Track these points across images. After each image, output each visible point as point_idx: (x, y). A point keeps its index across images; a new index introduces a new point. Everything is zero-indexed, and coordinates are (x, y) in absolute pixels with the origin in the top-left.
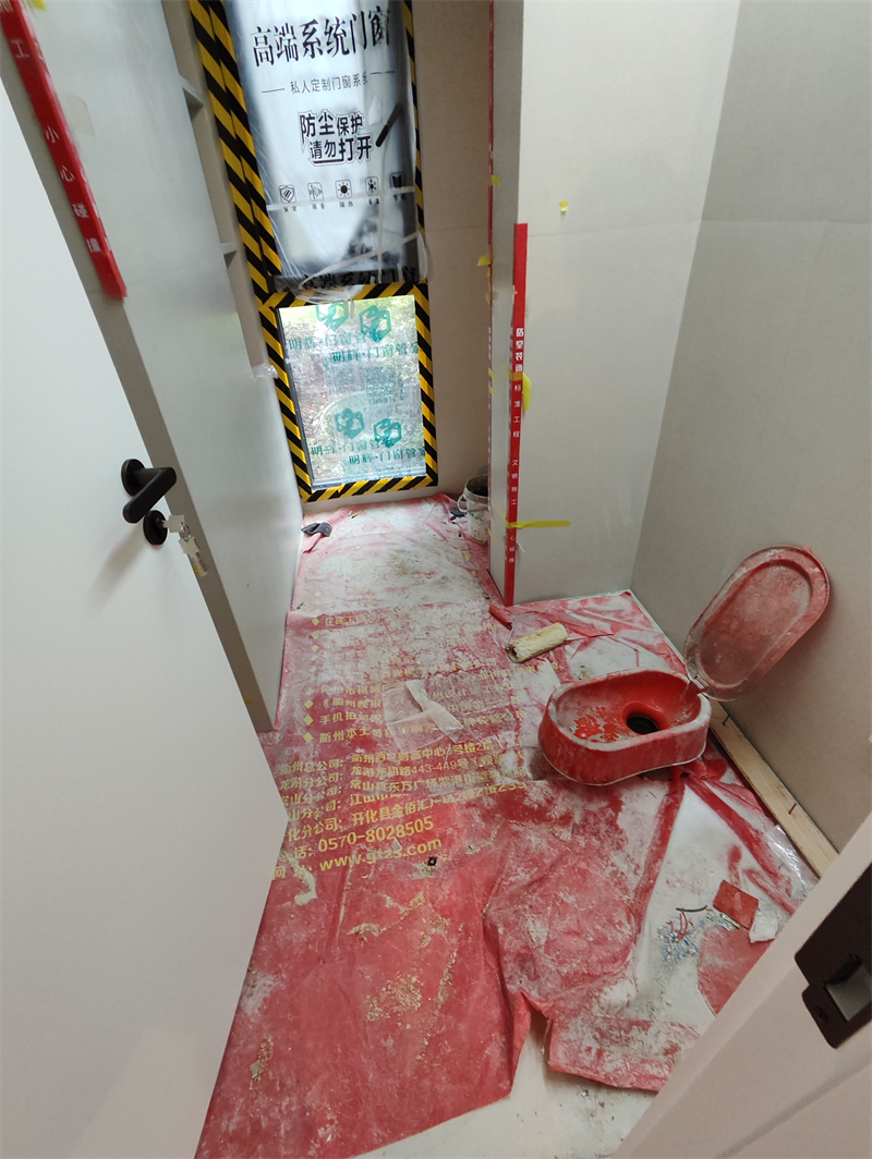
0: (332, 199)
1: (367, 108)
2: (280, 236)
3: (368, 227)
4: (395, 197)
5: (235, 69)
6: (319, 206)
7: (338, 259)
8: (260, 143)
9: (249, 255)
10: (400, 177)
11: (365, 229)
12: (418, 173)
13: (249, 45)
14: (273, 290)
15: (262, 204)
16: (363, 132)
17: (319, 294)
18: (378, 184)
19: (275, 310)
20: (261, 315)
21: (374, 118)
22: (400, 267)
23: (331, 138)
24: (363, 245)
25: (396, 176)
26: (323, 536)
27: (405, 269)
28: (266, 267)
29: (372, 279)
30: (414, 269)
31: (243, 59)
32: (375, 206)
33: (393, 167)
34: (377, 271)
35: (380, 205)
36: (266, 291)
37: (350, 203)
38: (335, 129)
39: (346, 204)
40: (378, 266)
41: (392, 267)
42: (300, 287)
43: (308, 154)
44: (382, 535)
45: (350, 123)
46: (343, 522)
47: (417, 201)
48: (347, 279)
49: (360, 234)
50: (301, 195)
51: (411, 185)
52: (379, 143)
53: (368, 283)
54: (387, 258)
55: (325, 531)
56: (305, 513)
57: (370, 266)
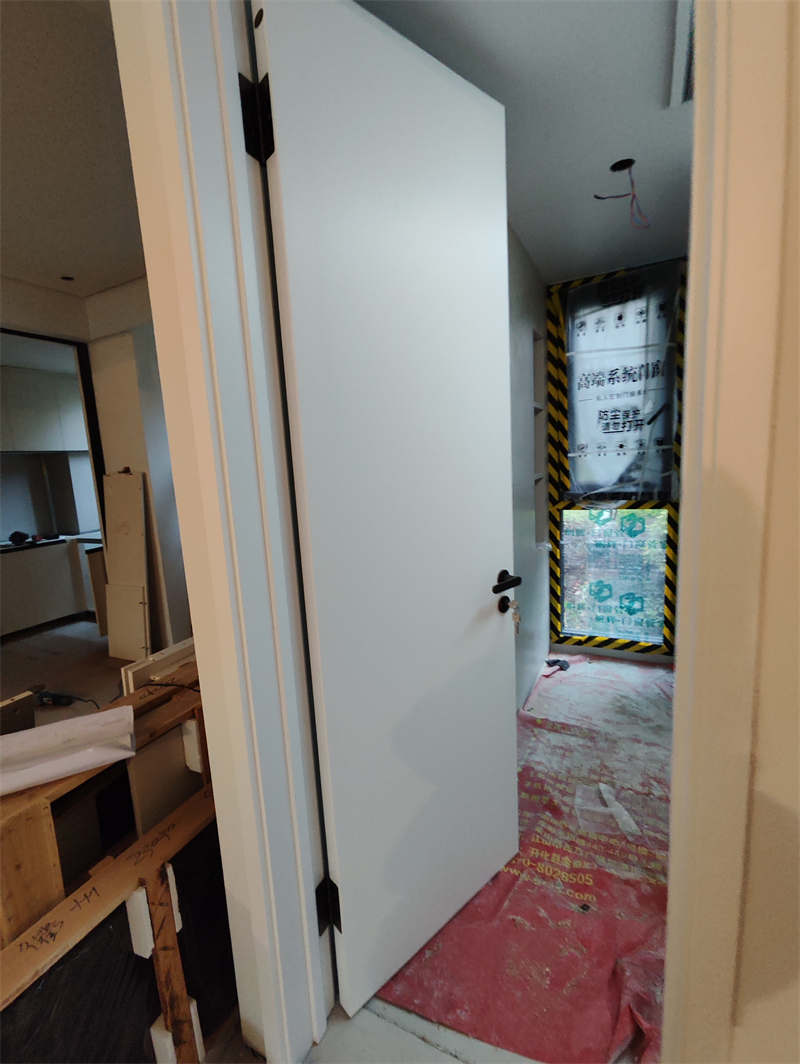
0: (612, 451)
1: (644, 405)
2: (574, 470)
3: (635, 466)
4: (658, 451)
5: (566, 391)
6: (602, 455)
7: (610, 484)
8: (572, 424)
9: (551, 479)
10: (662, 441)
11: (633, 467)
12: (678, 437)
13: (577, 380)
14: (561, 499)
15: (565, 453)
16: (640, 417)
17: (593, 504)
18: (646, 443)
19: (560, 512)
20: (550, 513)
21: (647, 410)
22: (656, 491)
23: (616, 421)
24: (630, 477)
25: (660, 439)
26: (561, 669)
27: (660, 493)
28: (560, 487)
29: (634, 497)
30: (667, 495)
31: (571, 388)
32: (641, 456)
33: (658, 433)
34: (638, 493)
35: (646, 455)
36: (557, 499)
37: (625, 454)
38: (621, 417)
39: (621, 453)
40: (640, 490)
41: (650, 491)
42: (581, 499)
43: (600, 427)
44: (611, 681)
45: (631, 413)
46: (580, 664)
47: (674, 451)
48: (615, 496)
49: (629, 470)
50: (591, 449)
51: (671, 443)
52: (649, 423)
53: (631, 499)
54: (646, 485)
55: (563, 666)
56: (551, 651)
57: (633, 489)
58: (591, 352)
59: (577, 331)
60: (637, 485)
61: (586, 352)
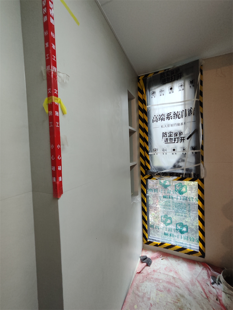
0: (169, 152)
1: (185, 130)
4: (193, 153)
6: (165, 154)
7: (169, 168)
8: (150, 139)
9: (141, 164)
10: (195, 148)
11: (180, 160)
12: (202, 146)
13: (152, 119)
14: (146, 174)
15: (148, 152)
16: (182, 136)
17: (161, 177)
19: (146, 180)
20: (141, 180)
21: (186, 132)
22: (192, 173)
23: (171, 138)
24: (179, 165)
25: (194, 147)
26: (147, 265)
27: (194, 174)
28: (146, 168)
29: (181, 176)
30: (198, 175)
31: (149, 122)
32: (184, 155)
33: (192, 144)
34: (183, 173)
35: (186, 155)
36: (144, 174)
37: (176, 154)
38: (173, 135)
39: (174, 153)
41: (189, 172)
42: (155, 174)
43: (163, 141)
45: (178, 134)
46: (157, 260)
47: (201, 154)
48: (172, 174)
49: (178, 162)
50: (160, 151)
51: (199, 149)
52: (188, 139)
53: (179, 176)
54: (187, 170)
55: (148, 263)
56: (144, 249)
57: (181, 171)
58: (158, 105)
59: (151, 96)
60: (183, 169)
61: (156, 105)
